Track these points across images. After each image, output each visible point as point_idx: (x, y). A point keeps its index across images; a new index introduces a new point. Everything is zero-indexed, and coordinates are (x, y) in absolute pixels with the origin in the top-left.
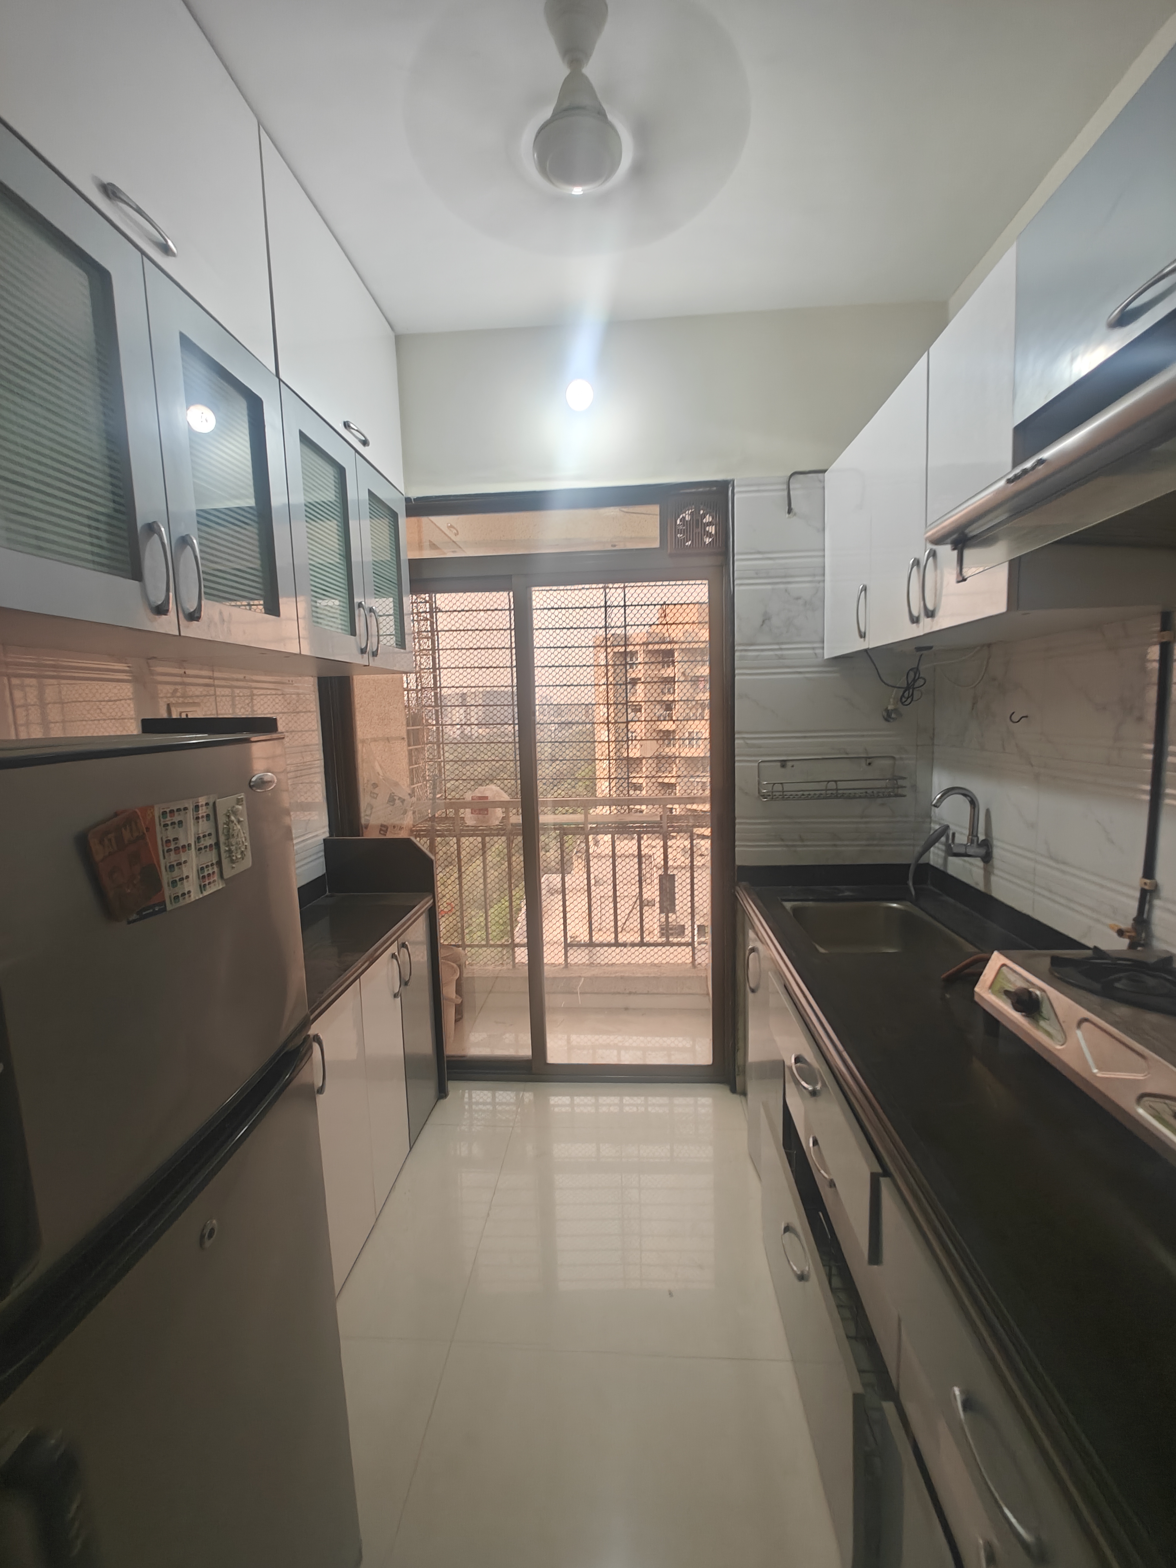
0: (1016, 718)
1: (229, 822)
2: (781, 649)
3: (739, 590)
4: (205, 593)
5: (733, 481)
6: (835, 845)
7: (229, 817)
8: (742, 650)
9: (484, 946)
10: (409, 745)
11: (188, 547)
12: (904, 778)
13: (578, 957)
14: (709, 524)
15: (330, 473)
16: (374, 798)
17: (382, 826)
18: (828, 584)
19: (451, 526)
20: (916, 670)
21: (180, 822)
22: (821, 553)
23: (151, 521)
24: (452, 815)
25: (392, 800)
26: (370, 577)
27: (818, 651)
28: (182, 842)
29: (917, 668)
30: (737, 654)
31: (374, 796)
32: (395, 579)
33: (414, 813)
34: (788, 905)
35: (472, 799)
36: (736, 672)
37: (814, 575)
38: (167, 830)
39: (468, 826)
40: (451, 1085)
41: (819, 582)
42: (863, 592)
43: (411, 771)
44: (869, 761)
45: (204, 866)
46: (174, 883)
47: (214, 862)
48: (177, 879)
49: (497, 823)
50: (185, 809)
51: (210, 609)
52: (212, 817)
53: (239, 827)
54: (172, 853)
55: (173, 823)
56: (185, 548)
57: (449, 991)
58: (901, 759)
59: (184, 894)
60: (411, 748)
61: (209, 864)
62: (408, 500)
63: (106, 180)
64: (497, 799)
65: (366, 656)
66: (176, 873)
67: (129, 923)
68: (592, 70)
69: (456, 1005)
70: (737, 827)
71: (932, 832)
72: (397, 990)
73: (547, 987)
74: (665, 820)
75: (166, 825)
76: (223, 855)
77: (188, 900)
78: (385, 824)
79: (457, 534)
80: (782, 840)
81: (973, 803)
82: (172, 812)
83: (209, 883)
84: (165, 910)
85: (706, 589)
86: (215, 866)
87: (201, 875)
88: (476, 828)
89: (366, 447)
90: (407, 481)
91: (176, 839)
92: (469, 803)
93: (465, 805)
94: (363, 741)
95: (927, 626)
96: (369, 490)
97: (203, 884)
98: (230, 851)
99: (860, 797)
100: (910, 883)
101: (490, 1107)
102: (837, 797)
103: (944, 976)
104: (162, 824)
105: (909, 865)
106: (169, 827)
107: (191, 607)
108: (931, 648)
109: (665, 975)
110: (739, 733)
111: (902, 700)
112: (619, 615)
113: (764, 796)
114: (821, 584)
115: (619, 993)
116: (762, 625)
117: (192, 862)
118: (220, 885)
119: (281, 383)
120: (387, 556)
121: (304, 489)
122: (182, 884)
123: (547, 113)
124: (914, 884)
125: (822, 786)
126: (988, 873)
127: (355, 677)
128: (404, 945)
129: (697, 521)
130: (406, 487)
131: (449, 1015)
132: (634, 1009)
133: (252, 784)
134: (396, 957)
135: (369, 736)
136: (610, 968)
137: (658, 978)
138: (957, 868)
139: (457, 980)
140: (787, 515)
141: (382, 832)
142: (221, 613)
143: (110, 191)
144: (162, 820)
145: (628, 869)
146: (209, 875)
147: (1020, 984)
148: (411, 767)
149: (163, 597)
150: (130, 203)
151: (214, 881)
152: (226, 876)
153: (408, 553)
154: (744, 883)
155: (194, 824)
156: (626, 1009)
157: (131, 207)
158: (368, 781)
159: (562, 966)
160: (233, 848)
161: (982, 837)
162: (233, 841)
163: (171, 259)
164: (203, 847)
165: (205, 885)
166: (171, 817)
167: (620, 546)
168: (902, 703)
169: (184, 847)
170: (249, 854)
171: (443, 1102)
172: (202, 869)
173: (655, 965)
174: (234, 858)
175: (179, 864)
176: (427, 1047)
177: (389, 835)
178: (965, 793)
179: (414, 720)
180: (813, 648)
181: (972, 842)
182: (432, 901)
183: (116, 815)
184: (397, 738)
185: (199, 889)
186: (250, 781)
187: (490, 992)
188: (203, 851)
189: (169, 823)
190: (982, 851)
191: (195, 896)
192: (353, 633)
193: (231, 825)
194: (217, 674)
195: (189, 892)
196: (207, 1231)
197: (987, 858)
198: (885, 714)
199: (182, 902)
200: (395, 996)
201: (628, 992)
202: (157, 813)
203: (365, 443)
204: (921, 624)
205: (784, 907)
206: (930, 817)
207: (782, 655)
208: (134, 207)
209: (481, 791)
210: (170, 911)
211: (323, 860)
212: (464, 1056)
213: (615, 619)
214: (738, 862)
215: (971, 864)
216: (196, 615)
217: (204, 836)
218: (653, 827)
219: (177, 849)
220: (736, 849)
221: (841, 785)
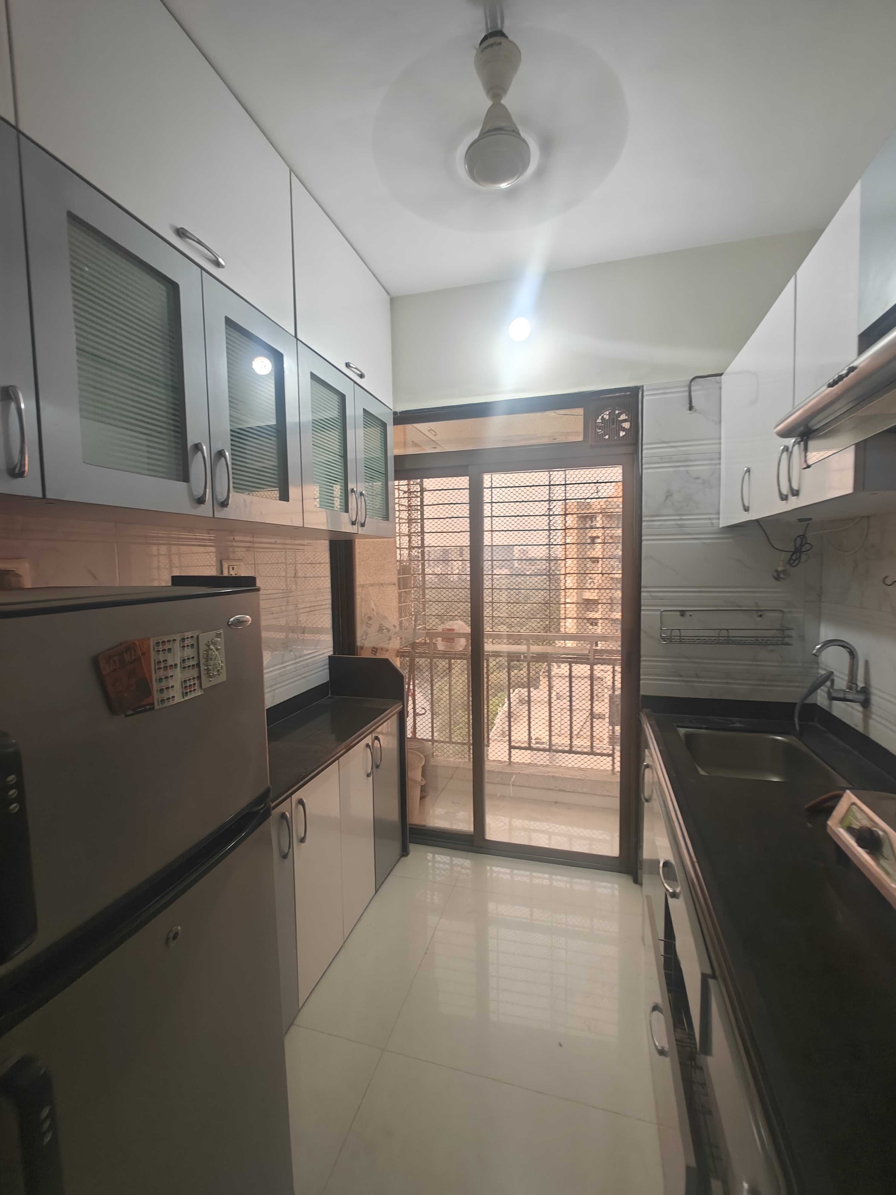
0: (889, 582)
1: (209, 649)
2: (681, 519)
3: (647, 473)
4: (234, 487)
5: (643, 386)
6: (728, 683)
7: (208, 646)
8: (648, 521)
9: (447, 742)
10: (400, 589)
11: (223, 459)
12: (789, 629)
13: (519, 756)
14: (625, 421)
15: (335, 398)
16: (370, 627)
17: (374, 648)
18: (723, 467)
19: (431, 430)
20: (803, 537)
21: (170, 650)
22: (717, 441)
23: (197, 442)
24: (428, 641)
25: (381, 629)
26: (361, 469)
27: (715, 521)
28: (170, 662)
29: (804, 536)
30: (644, 524)
31: (369, 625)
32: (383, 470)
33: (401, 638)
34: (682, 731)
35: (443, 631)
36: (643, 538)
37: (712, 459)
38: (159, 654)
39: (439, 651)
40: (412, 847)
41: (716, 465)
42: (747, 474)
43: (400, 608)
44: (760, 613)
45: (187, 679)
46: (162, 690)
47: (195, 676)
48: (164, 688)
49: (461, 649)
50: (174, 640)
51: (235, 498)
52: (195, 646)
53: (217, 653)
54: (162, 670)
55: (164, 650)
56: (221, 458)
57: (415, 775)
58: (790, 612)
59: (169, 699)
60: (400, 591)
61: (192, 678)
62: (395, 413)
63: (179, 226)
64: (461, 631)
65: (355, 527)
66: (163, 684)
67: (126, 716)
68: (506, 101)
69: (421, 786)
70: (642, 663)
71: (819, 675)
72: (369, 772)
73: (487, 778)
74: (591, 654)
75: (159, 651)
76: (203, 672)
77: (171, 703)
78: (376, 646)
79: (435, 435)
80: (681, 676)
81: (852, 654)
82: (164, 642)
83: (190, 691)
84: (153, 708)
85: (620, 471)
86: (196, 680)
87: (184, 686)
88: (445, 653)
89: (363, 379)
90: (395, 401)
91: (165, 661)
92: (441, 633)
93: (438, 635)
94: (363, 586)
95: (794, 503)
96: (364, 409)
97: (185, 692)
98: (208, 670)
99: (749, 644)
100: (796, 720)
101: (447, 866)
102: (728, 643)
103: (806, 806)
104: (156, 650)
105: (794, 704)
106: (161, 653)
107: (222, 497)
108: (810, 519)
109: (589, 778)
110: (645, 587)
111: (790, 562)
112: (560, 492)
113: (664, 639)
114: (718, 466)
115: (550, 789)
116: (665, 500)
117: (178, 677)
118: (199, 693)
119: (298, 342)
120: (378, 454)
121: (312, 412)
122: (168, 691)
123: (475, 134)
124: (800, 719)
125: (715, 633)
126: (867, 717)
127: (357, 540)
128: (377, 738)
129: (613, 419)
130: (394, 404)
131: (414, 793)
132: (563, 803)
133: (230, 623)
134: (370, 746)
135: (368, 582)
136: (544, 769)
137: (582, 780)
138: (839, 710)
139: (423, 767)
140: (689, 412)
141: (373, 653)
142: (245, 501)
143: (181, 233)
144: (156, 648)
145: (582, 688)
146: (190, 686)
147: (866, 823)
148: (400, 605)
149: (202, 492)
150: (193, 238)
151: (194, 690)
152: (203, 687)
153: (394, 451)
154: (646, 710)
155: (180, 651)
156: (556, 803)
157: (195, 241)
158: (365, 615)
159: (506, 764)
160: (211, 667)
161: (861, 684)
162: (211, 662)
163: (221, 269)
164: (186, 666)
165: (186, 693)
166: (163, 646)
167: (561, 439)
168: (790, 565)
169: (171, 666)
170: (224, 672)
171: (404, 859)
172: (185, 681)
173: (582, 769)
174: (211, 674)
175: (167, 678)
176: (394, 815)
177: (379, 656)
178: (844, 645)
179: (404, 570)
180: (710, 519)
181: (850, 688)
182: (402, 706)
183: (121, 644)
184: (389, 584)
185: (181, 696)
186: (228, 621)
187: (451, 778)
188: (187, 669)
189: (161, 650)
190: (861, 697)
191: (178, 699)
192: (347, 511)
193: (210, 652)
194: (256, 540)
195: (173, 697)
196: (171, 935)
197: (866, 704)
198: (775, 574)
199: (167, 704)
200: (368, 775)
201: (557, 789)
202: (152, 643)
203: (362, 376)
204: (789, 501)
205: (677, 733)
206: (818, 663)
207: (683, 524)
208: (196, 240)
209: (448, 625)
210: (157, 709)
211: (327, 671)
212: (424, 826)
213: (557, 495)
214: (643, 692)
215: (852, 707)
216: (226, 503)
217: (188, 659)
218: (580, 658)
219: (165, 668)
220: (641, 682)
221: (732, 633)
